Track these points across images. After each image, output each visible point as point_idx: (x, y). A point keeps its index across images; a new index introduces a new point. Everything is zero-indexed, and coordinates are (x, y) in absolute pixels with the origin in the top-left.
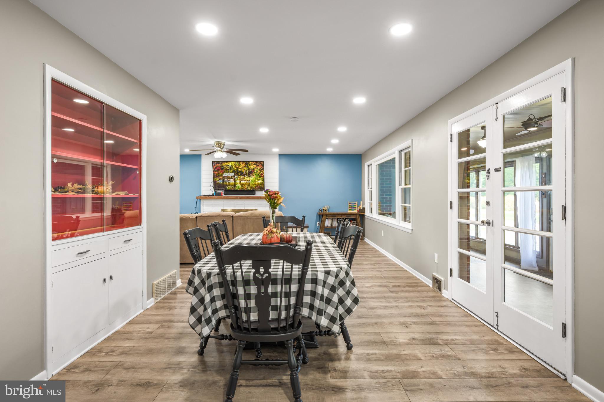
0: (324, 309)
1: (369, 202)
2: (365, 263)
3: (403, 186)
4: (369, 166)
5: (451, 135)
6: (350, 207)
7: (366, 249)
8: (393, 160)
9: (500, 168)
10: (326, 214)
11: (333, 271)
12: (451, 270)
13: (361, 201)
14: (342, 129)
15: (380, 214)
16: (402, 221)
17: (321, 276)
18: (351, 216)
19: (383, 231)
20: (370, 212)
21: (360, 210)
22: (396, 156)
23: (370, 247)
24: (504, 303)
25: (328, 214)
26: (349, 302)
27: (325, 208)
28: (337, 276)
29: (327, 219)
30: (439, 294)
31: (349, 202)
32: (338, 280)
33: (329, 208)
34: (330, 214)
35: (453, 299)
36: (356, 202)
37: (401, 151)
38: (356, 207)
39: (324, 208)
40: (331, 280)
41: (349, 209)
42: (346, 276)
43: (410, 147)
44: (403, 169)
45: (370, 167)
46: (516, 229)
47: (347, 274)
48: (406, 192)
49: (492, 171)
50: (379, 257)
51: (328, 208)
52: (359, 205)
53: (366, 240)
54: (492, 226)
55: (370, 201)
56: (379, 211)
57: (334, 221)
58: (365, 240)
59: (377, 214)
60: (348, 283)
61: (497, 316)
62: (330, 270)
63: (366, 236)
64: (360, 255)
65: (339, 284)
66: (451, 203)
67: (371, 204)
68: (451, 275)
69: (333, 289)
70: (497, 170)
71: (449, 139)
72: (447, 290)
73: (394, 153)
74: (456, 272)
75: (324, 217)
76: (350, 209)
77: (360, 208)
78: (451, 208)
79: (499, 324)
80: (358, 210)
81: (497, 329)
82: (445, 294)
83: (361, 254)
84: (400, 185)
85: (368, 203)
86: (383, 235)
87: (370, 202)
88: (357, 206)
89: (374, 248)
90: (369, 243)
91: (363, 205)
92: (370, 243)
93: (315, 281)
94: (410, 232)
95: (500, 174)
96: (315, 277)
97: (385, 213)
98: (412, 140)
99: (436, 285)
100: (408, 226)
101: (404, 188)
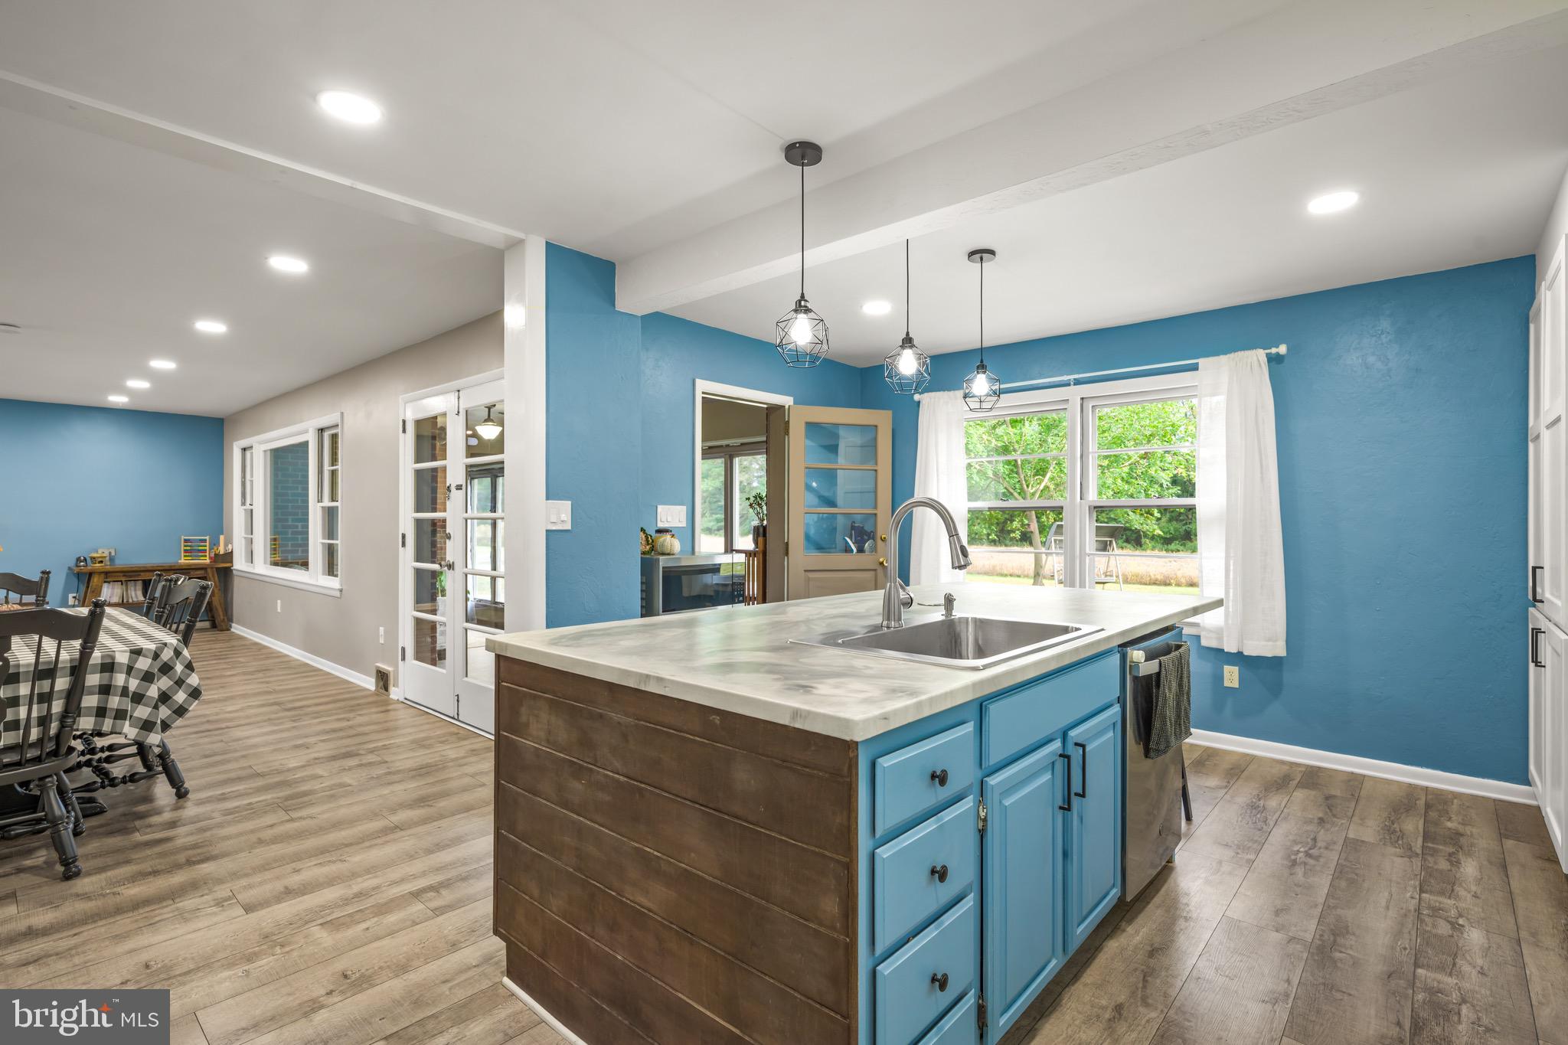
0: (129, 709)
1: (245, 538)
2: (229, 673)
3: (327, 503)
4: (244, 450)
5: (404, 422)
6: (186, 551)
7: (233, 646)
8: (305, 444)
9: (462, 485)
10: (103, 570)
11: (149, 650)
12: (403, 649)
13: (222, 534)
14: (163, 364)
15: (275, 564)
16: (323, 574)
17: (122, 658)
18: (189, 573)
19: (279, 601)
20: (247, 561)
21: (217, 558)
22: (311, 438)
23: (247, 643)
24: (466, 679)
25: (111, 570)
26: (180, 697)
27: (98, 555)
28: (156, 656)
29: (105, 585)
30: (384, 698)
31: (183, 538)
32: (158, 664)
33: (113, 554)
34: (117, 570)
35: (406, 699)
36: (207, 538)
37: (321, 430)
38: (206, 550)
39: (95, 555)
40: (143, 664)
41: (183, 554)
42: (175, 657)
43: (338, 425)
44: (327, 468)
45: (248, 453)
46: (494, 573)
47: (177, 653)
48: (331, 514)
49: (453, 489)
50: (267, 658)
51: (110, 553)
52: (215, 543)
53: (236, 629)
54: (453, 569)
55: (246, 533)
56: (273, 559)
57: (133, 588)
58: (232, 630)
59: (265, 563)
60: (179, 668)
61: (458, 701)
62: (142, 648)
63: (234, 620)
64: (215, 662)
65: (159, 670)
66: (404, 536)
67: (250, 542)
68: (403, 659)
69: (148, 677)
70: (459, 487)
71: (401, 429)
72: (397, 687)
73: (306, 432)
74: (410, 652)
75: (95, 580)
76: (185, 556)
77: (217, 552)
78: (404, 544)
79: (460, 713)
80: (210, 558)
81: (458, 720)
82: (395, 693)
83: (220, 659)
84: (320, 500)
85: (243, 539)
86: (279, 610)
87: (246, 536)
88: (207, 548)
89: (256, 644)
90: (242, 634)
91: (226, 545)
92: (248, 634)
93: (109, 667)
94: (338, 594)
95: (462, 493)
96: (109, 661)
97: (291, 563)
98: (342, 413)
99: (381, 684)
100: (333, 583)
101: (329, 508)
